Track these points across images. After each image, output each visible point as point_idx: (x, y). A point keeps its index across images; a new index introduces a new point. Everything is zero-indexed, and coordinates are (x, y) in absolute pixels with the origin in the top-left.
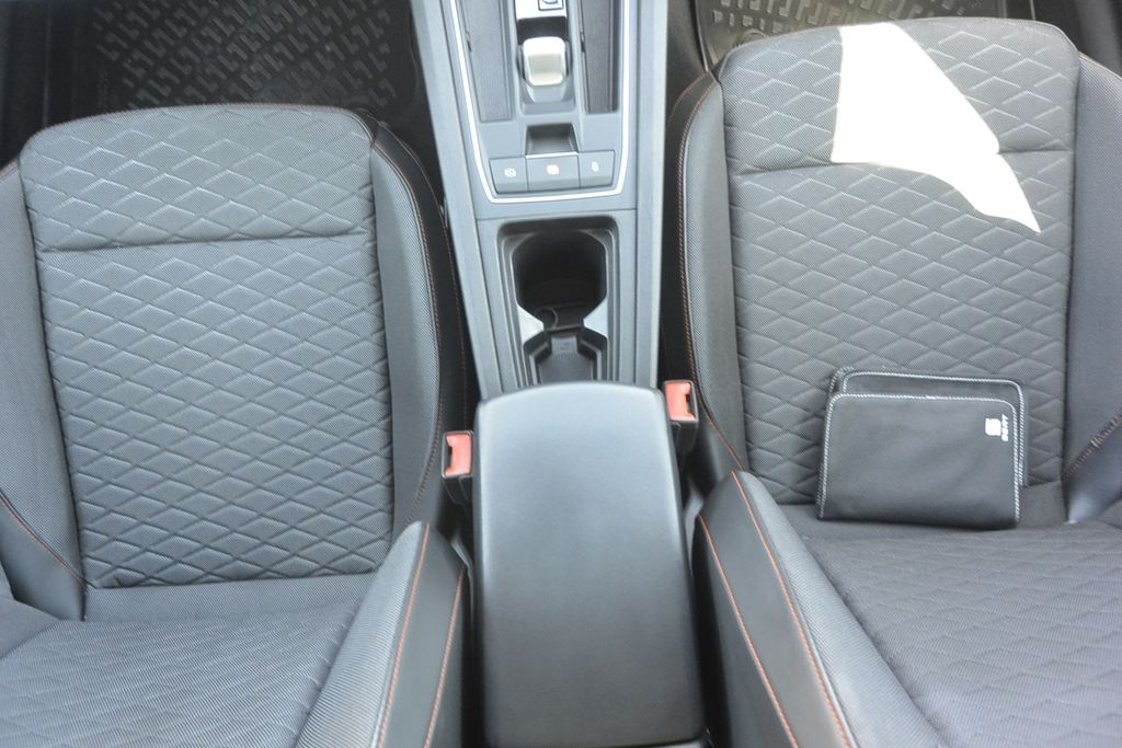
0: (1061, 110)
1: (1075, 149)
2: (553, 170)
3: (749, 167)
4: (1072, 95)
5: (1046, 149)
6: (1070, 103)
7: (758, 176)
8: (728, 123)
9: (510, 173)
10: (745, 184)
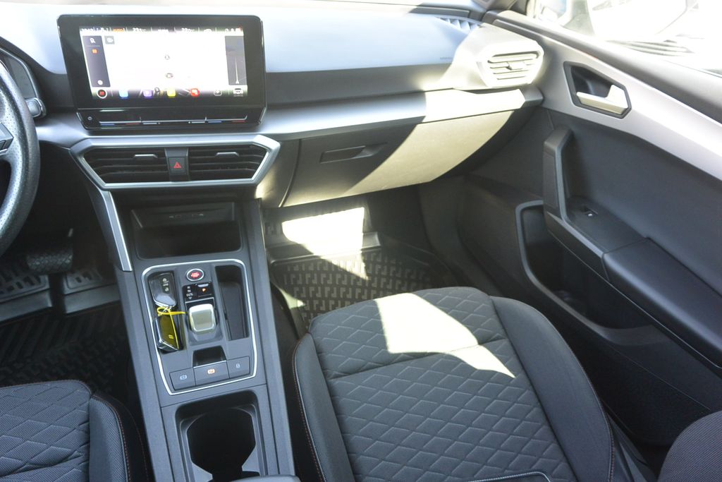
0: (492, 319)
1: (508, 338)
2: (211, 371)
3: (337, 373)
4: (494, 312)
5: (494, 340)
6: (495, 316)
7: (343, 378)
8: (319, 352)
9: (184, 377)
10: (336, 383)
